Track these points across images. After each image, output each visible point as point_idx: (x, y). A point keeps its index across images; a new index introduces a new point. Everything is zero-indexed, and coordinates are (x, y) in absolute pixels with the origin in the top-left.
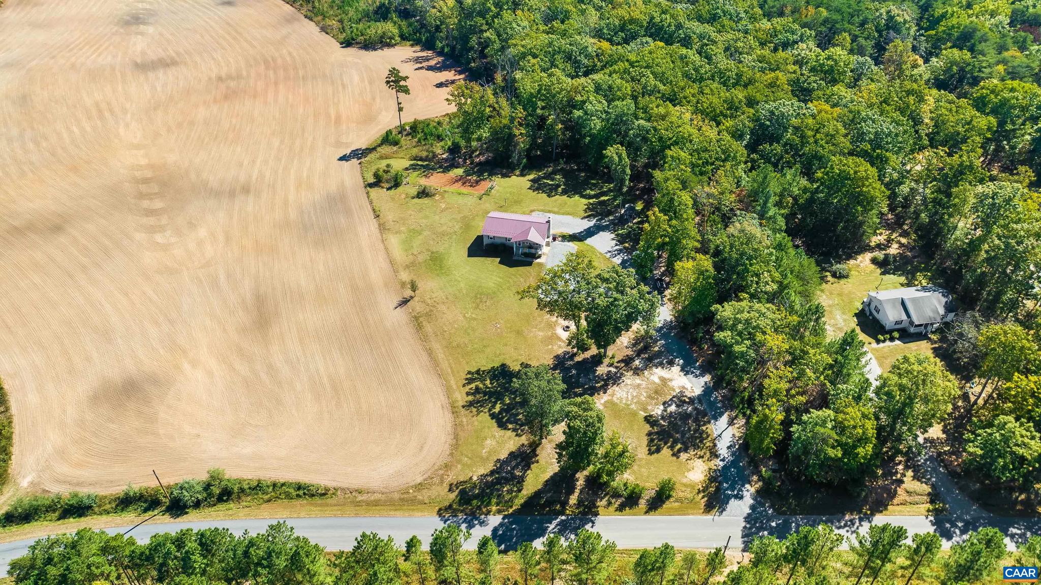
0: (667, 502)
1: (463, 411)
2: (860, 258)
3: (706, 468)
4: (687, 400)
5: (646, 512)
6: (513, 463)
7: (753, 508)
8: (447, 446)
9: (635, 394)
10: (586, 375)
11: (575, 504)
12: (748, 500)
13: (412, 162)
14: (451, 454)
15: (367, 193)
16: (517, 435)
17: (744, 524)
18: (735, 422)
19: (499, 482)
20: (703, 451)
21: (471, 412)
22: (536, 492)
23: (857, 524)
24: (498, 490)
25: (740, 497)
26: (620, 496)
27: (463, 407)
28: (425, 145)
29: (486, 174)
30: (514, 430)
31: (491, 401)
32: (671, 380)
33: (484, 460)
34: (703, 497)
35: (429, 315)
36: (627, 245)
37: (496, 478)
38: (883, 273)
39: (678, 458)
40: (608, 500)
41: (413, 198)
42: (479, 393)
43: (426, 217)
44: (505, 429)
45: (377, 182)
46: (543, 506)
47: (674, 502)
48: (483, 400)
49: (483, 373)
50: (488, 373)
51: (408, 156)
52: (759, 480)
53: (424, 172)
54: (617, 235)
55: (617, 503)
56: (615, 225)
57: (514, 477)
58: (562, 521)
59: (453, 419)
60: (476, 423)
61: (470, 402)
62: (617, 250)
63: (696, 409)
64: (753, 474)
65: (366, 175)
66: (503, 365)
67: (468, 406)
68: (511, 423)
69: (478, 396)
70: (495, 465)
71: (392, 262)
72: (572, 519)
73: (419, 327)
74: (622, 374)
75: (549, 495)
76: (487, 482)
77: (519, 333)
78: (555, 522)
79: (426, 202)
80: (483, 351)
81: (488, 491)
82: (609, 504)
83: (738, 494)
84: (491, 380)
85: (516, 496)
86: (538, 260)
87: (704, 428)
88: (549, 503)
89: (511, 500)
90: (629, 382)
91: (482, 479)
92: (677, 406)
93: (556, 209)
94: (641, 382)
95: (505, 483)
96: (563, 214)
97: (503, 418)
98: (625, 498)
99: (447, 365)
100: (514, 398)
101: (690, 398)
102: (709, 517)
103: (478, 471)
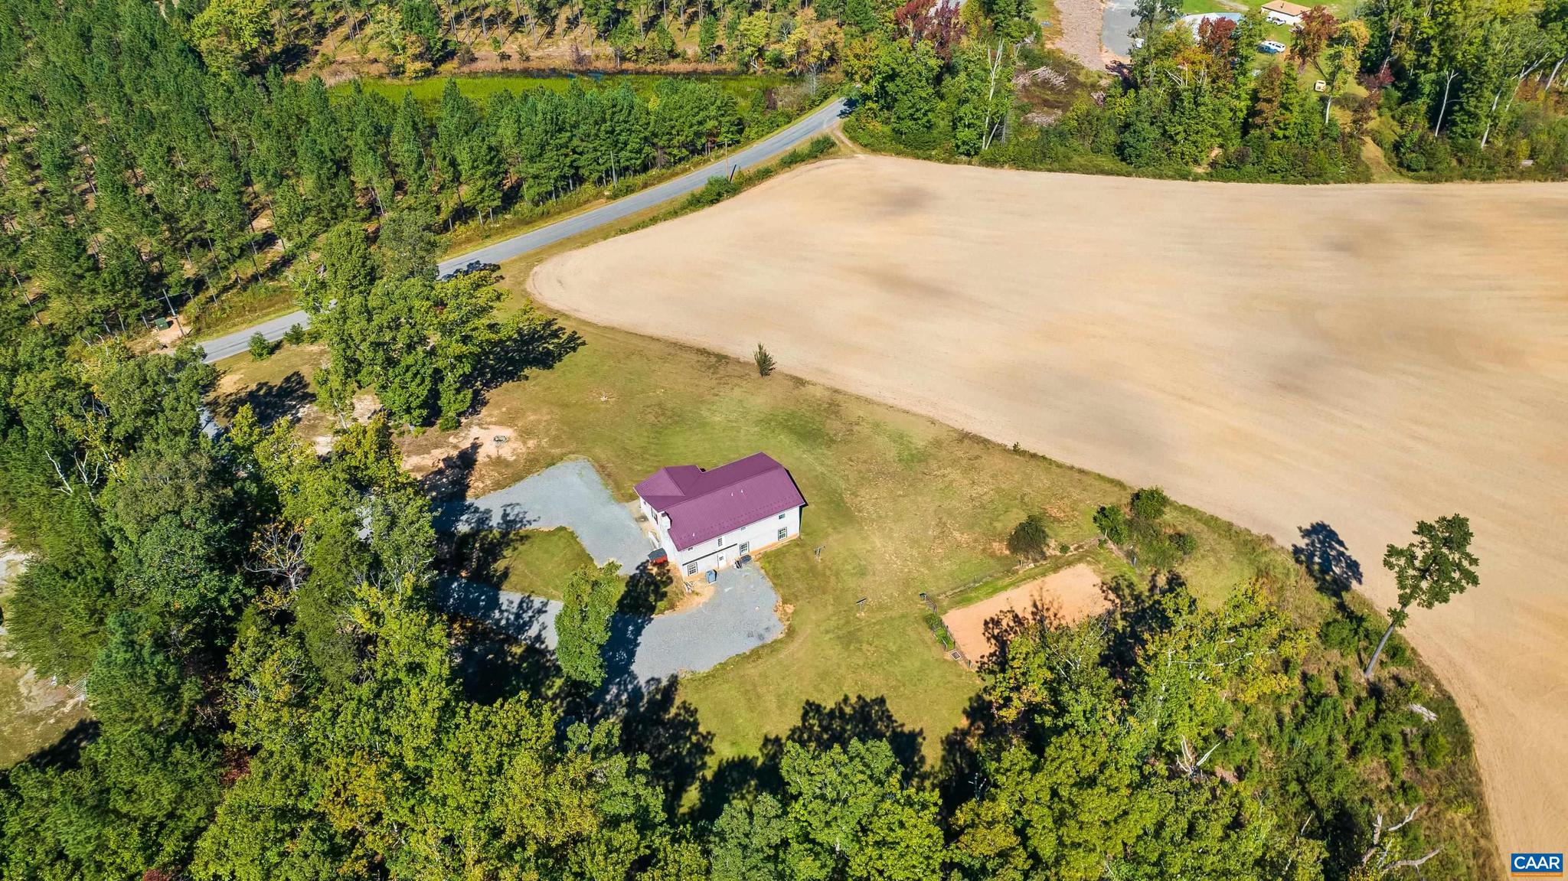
1: (548, 317)
21: (540, 321)
27: (554, 320)
42: (549, 335)
48: (539, 333)
49: (565, 351)
50: (560, 355)
59: (551, 308)
61: (551, 326)
66: (550, 368)
67: (549, 323)
77: (565, 406)
84: (549, 350)
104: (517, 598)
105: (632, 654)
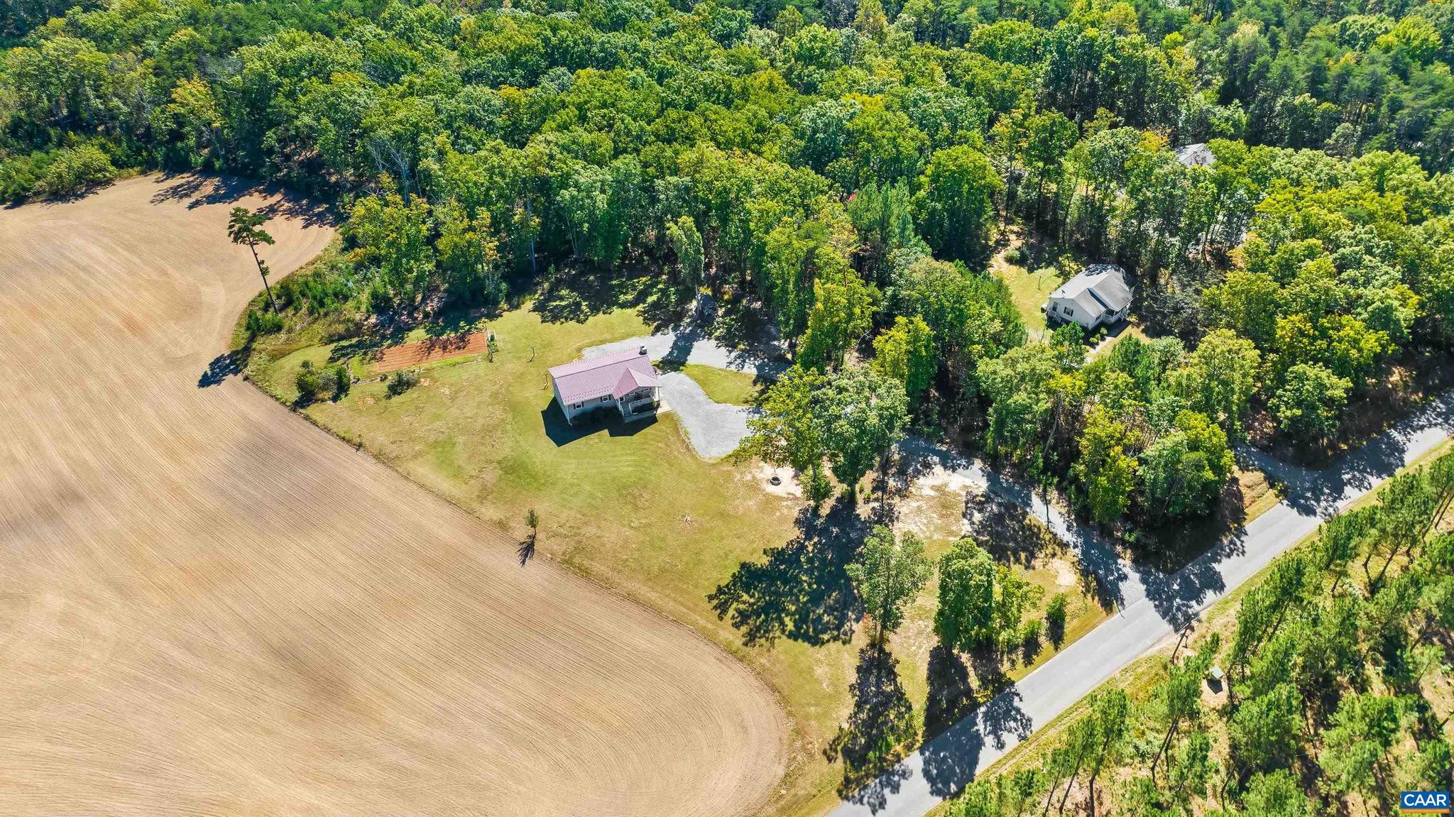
0: (1066, 626)
1: (752, 651)
2: (992, 262)
3: (1069, 564)
4: (983, 499)
5: (1056, 649)
6: (873, 679)
7: (1144, 581)
8: (773, 707)
9: (925, 521)
10: (853, 527)
11: (980, 686)
12: (1134, 577)
13: (333, 346)
14: (790, 714)
15: (307, 418)
16: (844, 643)
17: (1151, 604)
18: (1048, 498)
19: (877, 712)
20: (1050, 547)
21: (761, 646)
22: (928, 698)
23: (1238, 543)
24: (885, 723)
25: (1124, 577)
26: (1017, 646)
27: (746, 644)
28: (326, 314)
29: (462, 324)
30: (836, 639)
31: (772, 619)
32: (946, 485)
33: (834, 697)
34: (1093, 599)
35: (579, 549)
36: (742, 347)
37: (869, 710)
38: (1031, 270)
39: (1034, 568)
40: (1009, 659)
41: (389, 397)
42: (749, 617)
43: (437, 417)
44: (823, 643)
45: (307, 395)
46: (949, 710)
47: (1072, 619)
48: (762, 623)
49: (729, 589)
50: (734, 585)
51: (316, 341)
52: (1125, 549)
53: (365, 354)
54: (717, 339)
55: (1019, 656)
56: (702, 327)
57: (888, 697)
58: (985, 714)
59: (748, 669)
60: (782, 657)
61: (749, 634)
62: (736, 358)
63: (999, 505)
64: (1114, 544)
65: (279, 392)
66: (743, 565)
67: (750, 640)
68: (824, 632)
69: (750, 622)
70: (854, 695)
71: (450, 502)
72: (993, 705)
73: (585, 573)
74: (889, 505)
75: (945, 692)
76: (864, 721)
77: (723, 515)
78: (980, 720)
79: (415, 396)
80: (700, 562)
81: (874, 732)
82: (1013, 663)
83: (1119, 575)
84: (748, 593)
85: (911, 717)
86: (659, 411)
87: (1027, 521)
88: (953, 702)
89: (909, 726)
90: (904, 510)
91: (855, 722)
92: (980, 511)
93: (608, 336)
94: (918, 504)
95: (886, 710)
96: (623, 338)
97: (807, 632)
98: (1023, 646)
99: (671, 603)
100: (798, 600)
101: (982, 496)
102: (1116, 617)
103: (843, 714)
104: (746, 370)
105: (675, 343)
